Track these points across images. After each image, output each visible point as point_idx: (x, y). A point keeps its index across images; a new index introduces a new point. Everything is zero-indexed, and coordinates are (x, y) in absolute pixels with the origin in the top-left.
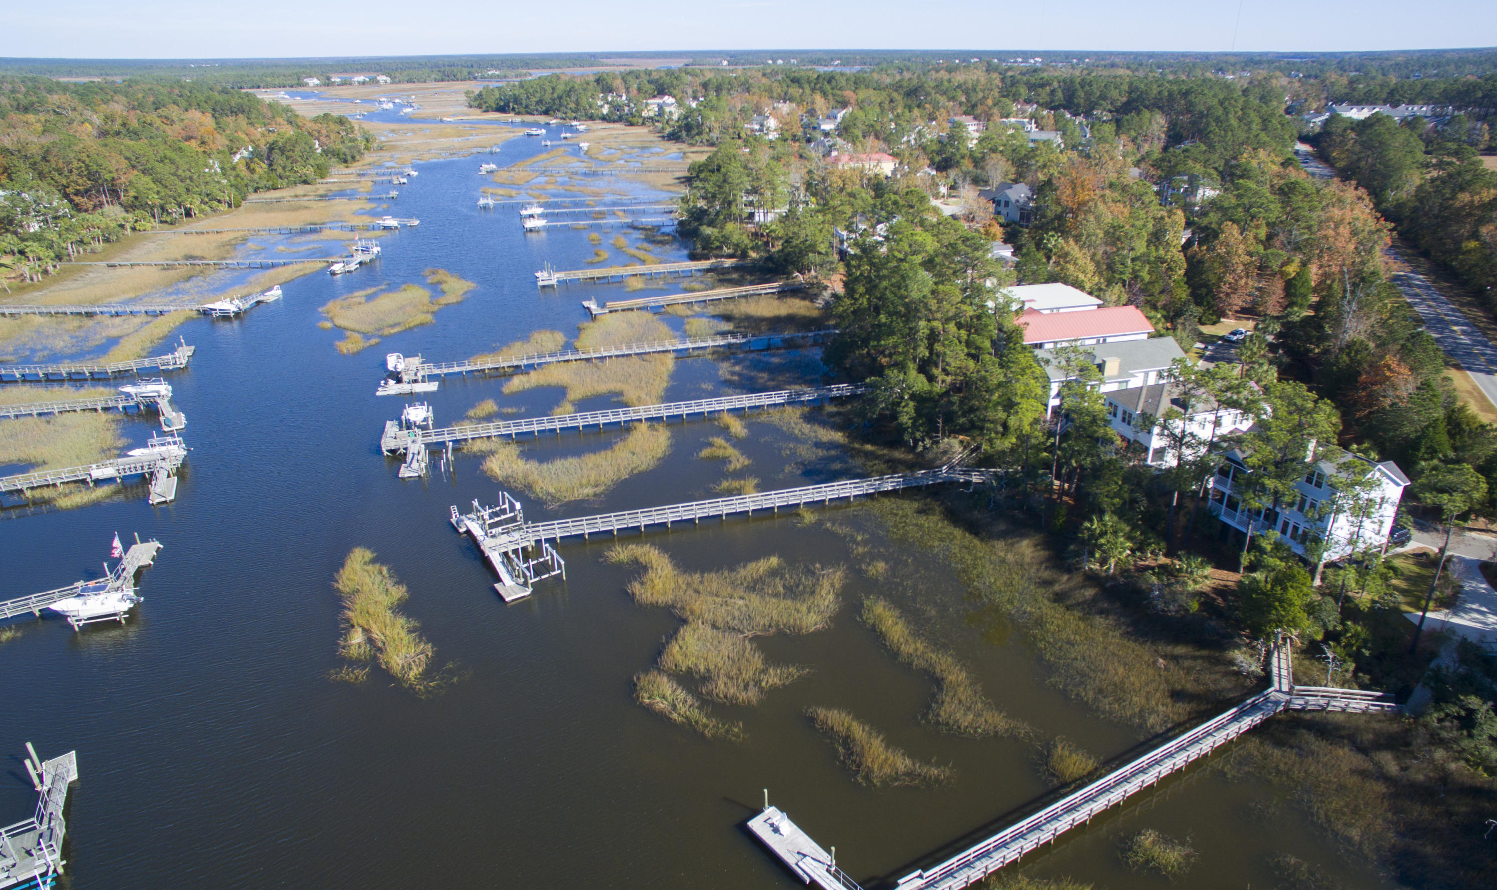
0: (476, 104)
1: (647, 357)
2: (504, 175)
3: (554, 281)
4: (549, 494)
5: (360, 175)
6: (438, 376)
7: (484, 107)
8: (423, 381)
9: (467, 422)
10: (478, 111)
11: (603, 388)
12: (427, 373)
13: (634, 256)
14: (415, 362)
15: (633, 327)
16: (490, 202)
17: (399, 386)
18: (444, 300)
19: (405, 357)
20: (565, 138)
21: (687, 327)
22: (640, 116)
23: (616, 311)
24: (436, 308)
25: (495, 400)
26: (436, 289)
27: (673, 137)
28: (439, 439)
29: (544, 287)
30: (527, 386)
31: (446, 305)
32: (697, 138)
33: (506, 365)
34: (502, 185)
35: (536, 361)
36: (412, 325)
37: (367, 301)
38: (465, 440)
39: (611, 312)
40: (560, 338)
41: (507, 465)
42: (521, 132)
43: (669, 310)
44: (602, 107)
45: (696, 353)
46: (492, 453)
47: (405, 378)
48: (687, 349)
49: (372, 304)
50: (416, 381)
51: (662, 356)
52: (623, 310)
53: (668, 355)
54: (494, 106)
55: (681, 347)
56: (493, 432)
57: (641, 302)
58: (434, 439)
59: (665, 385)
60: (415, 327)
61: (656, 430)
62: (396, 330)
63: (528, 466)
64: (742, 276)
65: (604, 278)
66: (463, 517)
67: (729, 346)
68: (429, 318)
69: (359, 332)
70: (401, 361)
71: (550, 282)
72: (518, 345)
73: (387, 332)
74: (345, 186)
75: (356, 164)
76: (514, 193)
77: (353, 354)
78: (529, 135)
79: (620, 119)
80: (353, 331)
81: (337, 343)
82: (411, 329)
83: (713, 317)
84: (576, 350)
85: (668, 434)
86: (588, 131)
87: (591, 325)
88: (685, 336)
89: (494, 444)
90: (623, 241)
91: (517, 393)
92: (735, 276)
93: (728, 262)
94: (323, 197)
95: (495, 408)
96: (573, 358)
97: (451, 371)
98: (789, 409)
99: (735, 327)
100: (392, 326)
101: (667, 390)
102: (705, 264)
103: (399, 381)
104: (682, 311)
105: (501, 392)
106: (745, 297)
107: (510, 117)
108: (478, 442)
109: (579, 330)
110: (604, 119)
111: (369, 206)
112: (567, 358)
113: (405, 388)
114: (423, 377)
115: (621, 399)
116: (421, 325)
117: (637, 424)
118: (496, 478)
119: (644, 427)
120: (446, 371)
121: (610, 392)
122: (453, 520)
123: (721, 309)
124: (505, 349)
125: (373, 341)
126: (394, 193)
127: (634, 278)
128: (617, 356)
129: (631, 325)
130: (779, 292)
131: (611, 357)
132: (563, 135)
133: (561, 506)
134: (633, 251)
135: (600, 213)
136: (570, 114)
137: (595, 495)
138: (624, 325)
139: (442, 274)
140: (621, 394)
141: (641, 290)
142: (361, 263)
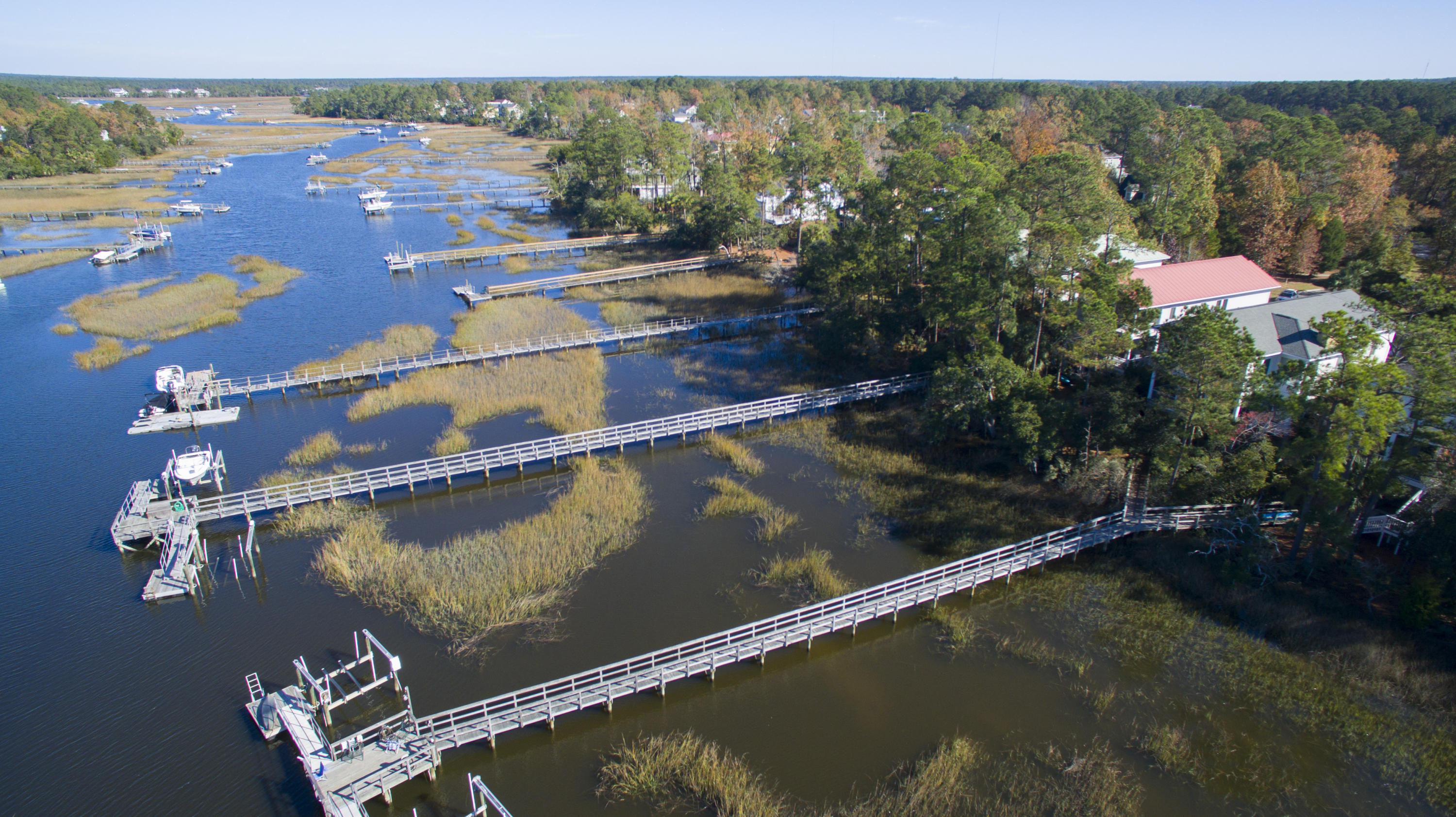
0: (303, 110)
1: (562, 355)
2: (336, 165)
3: (410, 265)
4: (452, 616)
5: (159, 166)
6: (242, 396)
7: (312, 112)
8: (214, 406)
9: (286, 475)
10: (306, 116)
11: (509, 403)
12: (220, 392)
13: (507, 236)
14: (203, 377)
15: (529, 316)
16: (322, 187)
17: (172, 416)
18: (257, 292)
19: (187, 370)
20: (404, 136)
21: (605, 313)
22: (481, 117)
23: (502, 297)
24: (243, 302)
25: (336, 432)
26: (246, 276)
27: (521, 132)
28: (233, 511)
29: (396, 272)
30: (387, 406)
31: (261, 298)
32: (546, 131)
33: (351, 375)
34: (334, 174)
35: (398, 367)
36: (206, 324)
37: (140, 296)
38: (282, 509)
39: (495, 298)
40: (429, 334)
41: (363, 559)
42: (355, 132)
43: (573, 293)
44: (439, 109)
45: (630, 347)
46: (334, 532)
47: (182, 403)
48: (617, 342)
49: (147, 300)
50: (202, 407)
51: (583, 352)
52: (512, 296)
53: (591, 350)
54: (323, 111)
55: (608, 338)
56: (334, 491)
57: (533, 284)
58: (223, 511)
59: (601, 394)
60: (210, 326)
61: (614, 470)
62: (179, 332)
63: (404, 556)
64: (650, 253)
65: (475, 260)
66: (274, 697)
67: (672, 335)
68: (232, 315)
69: (117, 337)
70: (180, 376)
71: (405, 266)
72: (368, 345)
73: (163, 335)
74: (138, 176)
75: (155, 157)
76: (349, 180)
77: (102, 369)
78: (363, 134)
79: (460, 121)
80: (110, 335)
81: (77, 354)
82: (203, 329)
83: (634, 300)
84: (457, 350)
85: (637, 476)
86: (426, 130)
87: (471, 315)
88: (607, 325)
89: (337, 515)
90: (489, 221)
91: (371, 417)
92: (641, 253)
93: (628, 239)
94: (104, 186)
95: (337, 446)
96: (455, 360)
97: (261, 388)
98: (806, 422)
99: (669, 311)
100: (175, 328)
101: (607, 402)
102: (602, 240)
103: (172, 407)
104: (590, 294)
105: (346, 418)
106: (666, 274)
107: (341, 120)
108: (307, 512)
109: (455, 323)
110: (442, 121)
111: (165, 194)
112: (444, 361)
113: (182, 419)
114: (214, 399)
115: (541, 419)
116: (221, 324)
117: (578, 460)
118: (344, 588)
119: (591, 465)
120: (253, 388)
121: (520, 409)
122: (253, 706)
123: (640, 291)
124: (348, 353)
125: (140, 349)
126: (201, 182)
127: (514, 259)
128: (518, 355)
129: (528, 314)
130: (706, 269)
131: (510, 356)
132: (400, 133)
133: (480, 644)
134: (505, 231)
135: (455, 195)
136: (405, 116)
137: (544, 612)
138: (518, 314)
139: (256, 261)
140: (536, 411)
141: (527, 272)
142: (142, 252)
